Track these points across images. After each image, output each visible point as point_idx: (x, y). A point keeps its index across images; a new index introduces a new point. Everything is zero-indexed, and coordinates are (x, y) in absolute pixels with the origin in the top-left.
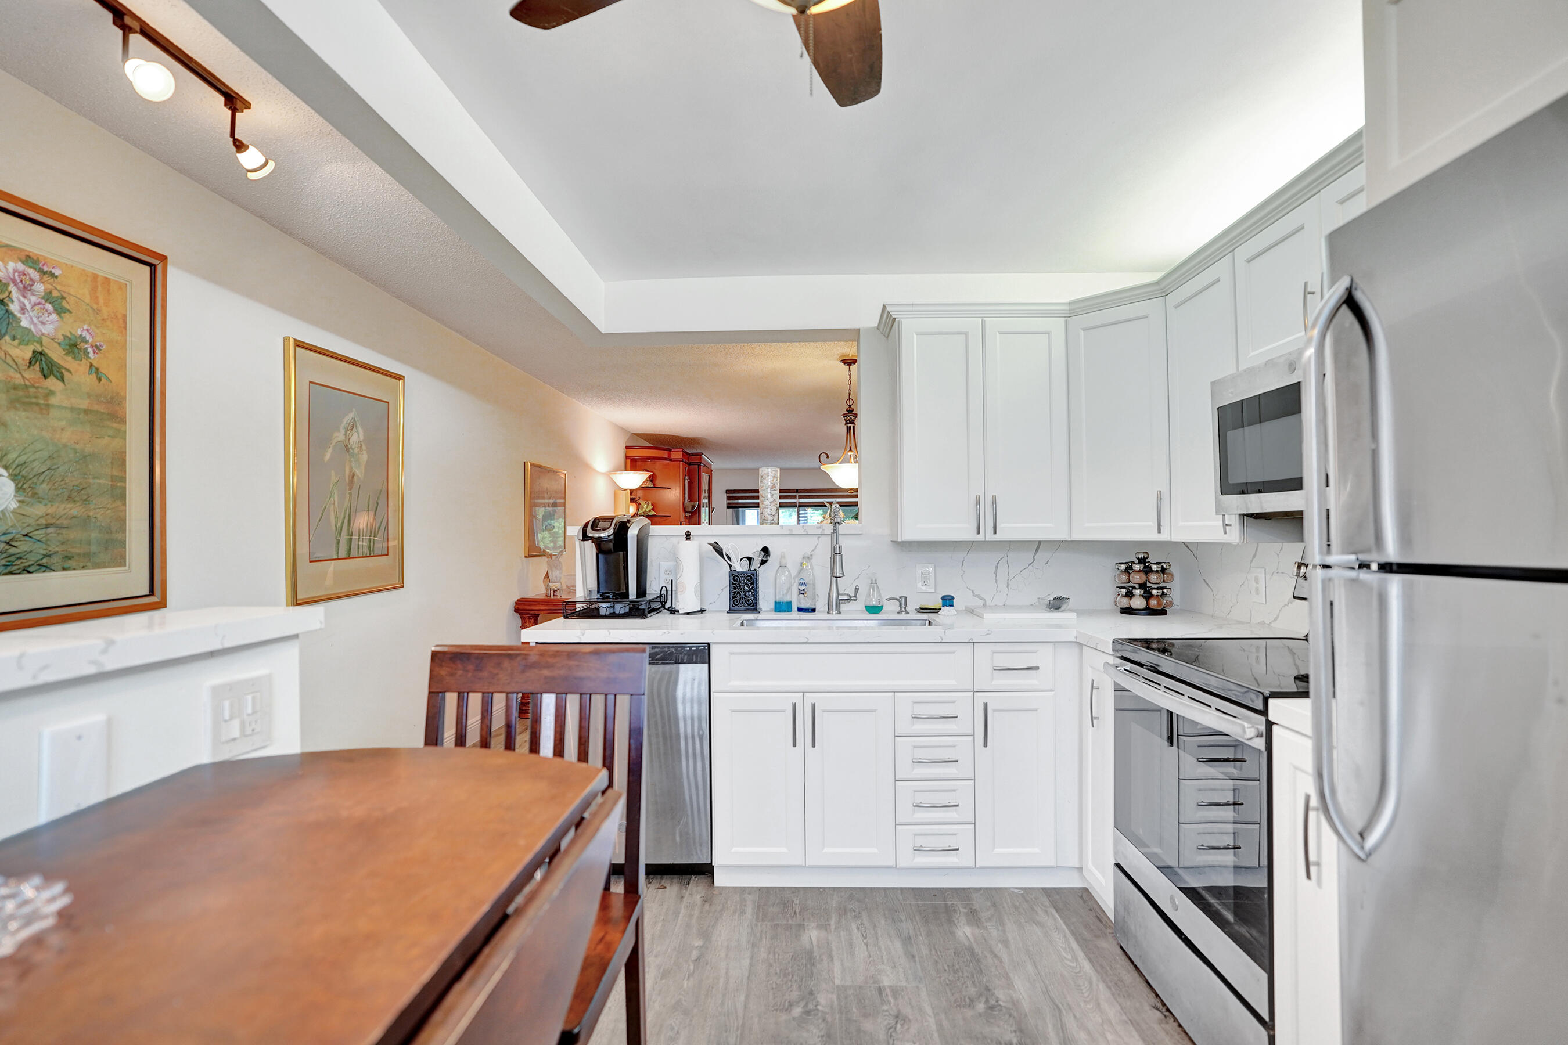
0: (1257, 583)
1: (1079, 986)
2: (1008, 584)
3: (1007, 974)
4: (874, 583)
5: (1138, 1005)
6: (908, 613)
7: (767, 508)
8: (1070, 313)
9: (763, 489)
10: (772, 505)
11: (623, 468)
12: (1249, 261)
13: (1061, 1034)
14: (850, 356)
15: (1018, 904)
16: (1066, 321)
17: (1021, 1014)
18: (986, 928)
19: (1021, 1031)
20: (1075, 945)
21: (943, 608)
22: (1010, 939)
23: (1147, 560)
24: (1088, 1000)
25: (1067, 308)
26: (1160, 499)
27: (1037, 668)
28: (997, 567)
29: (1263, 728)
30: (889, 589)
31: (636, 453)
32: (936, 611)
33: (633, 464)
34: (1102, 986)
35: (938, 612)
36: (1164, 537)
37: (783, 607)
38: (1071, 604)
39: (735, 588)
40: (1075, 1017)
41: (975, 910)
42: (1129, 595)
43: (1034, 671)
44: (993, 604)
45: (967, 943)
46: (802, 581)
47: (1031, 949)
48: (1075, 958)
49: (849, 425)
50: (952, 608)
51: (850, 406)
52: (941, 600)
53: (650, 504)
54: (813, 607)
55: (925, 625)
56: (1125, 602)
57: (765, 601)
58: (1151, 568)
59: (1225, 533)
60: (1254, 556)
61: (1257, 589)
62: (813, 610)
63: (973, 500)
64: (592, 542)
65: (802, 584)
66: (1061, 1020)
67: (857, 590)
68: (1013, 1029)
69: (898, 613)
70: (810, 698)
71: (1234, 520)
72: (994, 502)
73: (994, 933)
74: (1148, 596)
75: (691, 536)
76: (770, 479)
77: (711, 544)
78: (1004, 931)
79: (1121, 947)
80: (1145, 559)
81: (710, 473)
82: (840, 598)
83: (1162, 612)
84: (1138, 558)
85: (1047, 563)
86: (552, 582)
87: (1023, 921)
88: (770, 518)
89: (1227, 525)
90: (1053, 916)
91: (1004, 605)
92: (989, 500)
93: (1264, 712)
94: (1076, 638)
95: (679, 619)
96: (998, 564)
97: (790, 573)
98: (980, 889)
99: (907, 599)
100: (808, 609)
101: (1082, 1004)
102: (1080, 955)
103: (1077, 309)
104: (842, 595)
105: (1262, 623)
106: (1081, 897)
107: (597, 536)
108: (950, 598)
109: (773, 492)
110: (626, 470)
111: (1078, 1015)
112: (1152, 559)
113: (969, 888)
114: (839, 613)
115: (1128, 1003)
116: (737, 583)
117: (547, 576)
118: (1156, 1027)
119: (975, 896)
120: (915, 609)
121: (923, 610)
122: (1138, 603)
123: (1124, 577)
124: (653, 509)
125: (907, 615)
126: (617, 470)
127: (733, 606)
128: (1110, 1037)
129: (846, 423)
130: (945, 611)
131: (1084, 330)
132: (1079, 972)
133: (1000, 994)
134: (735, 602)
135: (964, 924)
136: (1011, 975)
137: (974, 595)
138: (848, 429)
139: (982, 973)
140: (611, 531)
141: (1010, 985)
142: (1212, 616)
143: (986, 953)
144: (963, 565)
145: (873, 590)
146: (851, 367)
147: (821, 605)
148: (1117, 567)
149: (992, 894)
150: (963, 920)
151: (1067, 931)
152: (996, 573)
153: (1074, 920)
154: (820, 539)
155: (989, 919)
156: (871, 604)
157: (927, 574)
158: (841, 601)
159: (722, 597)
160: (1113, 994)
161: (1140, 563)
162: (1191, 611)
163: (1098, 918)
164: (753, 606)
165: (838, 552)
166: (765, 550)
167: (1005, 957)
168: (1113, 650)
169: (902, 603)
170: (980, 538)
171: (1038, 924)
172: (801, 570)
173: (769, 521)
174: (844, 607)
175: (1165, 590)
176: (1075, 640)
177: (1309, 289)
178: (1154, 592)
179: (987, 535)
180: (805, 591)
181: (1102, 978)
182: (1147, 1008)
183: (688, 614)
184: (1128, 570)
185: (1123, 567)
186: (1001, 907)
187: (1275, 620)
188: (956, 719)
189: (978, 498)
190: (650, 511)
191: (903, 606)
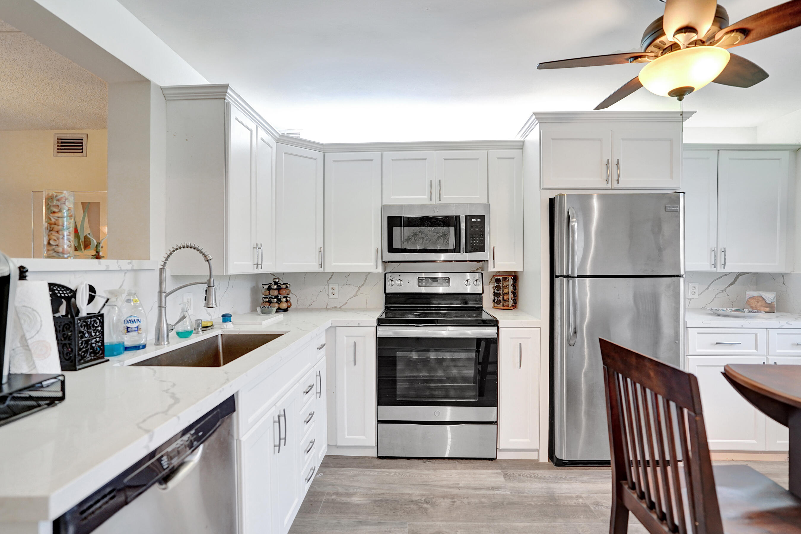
8: (278, 141)
15: (333, 477)
16: (276, 144)
23: (279, 283)
25: (278, 137)
26: (320, 251)
29: (496, 330)
36: (321, 270)
58: (281, 287)
59: (377, 268)
60: (330, 278)
61: (333, 293)
63: (253, 245)
70: (280, 407)
71: (379, 263)
82: (169, 329)
84: (274, 282)
89: (377, 265)
93: (497, 325)
103: (283, 140)
108: (229, 315)
112: (281, 282)
118: (437, 465)
123: (267, 292)
131: (285, 153)
142: (297, 308)
153: (355, 465)
175: (288, 298)
177: (433, 183)
178: (283, 300)
182: (425, 464)
184: (269, 289)
185: (267, 286)
187: (345, 305)
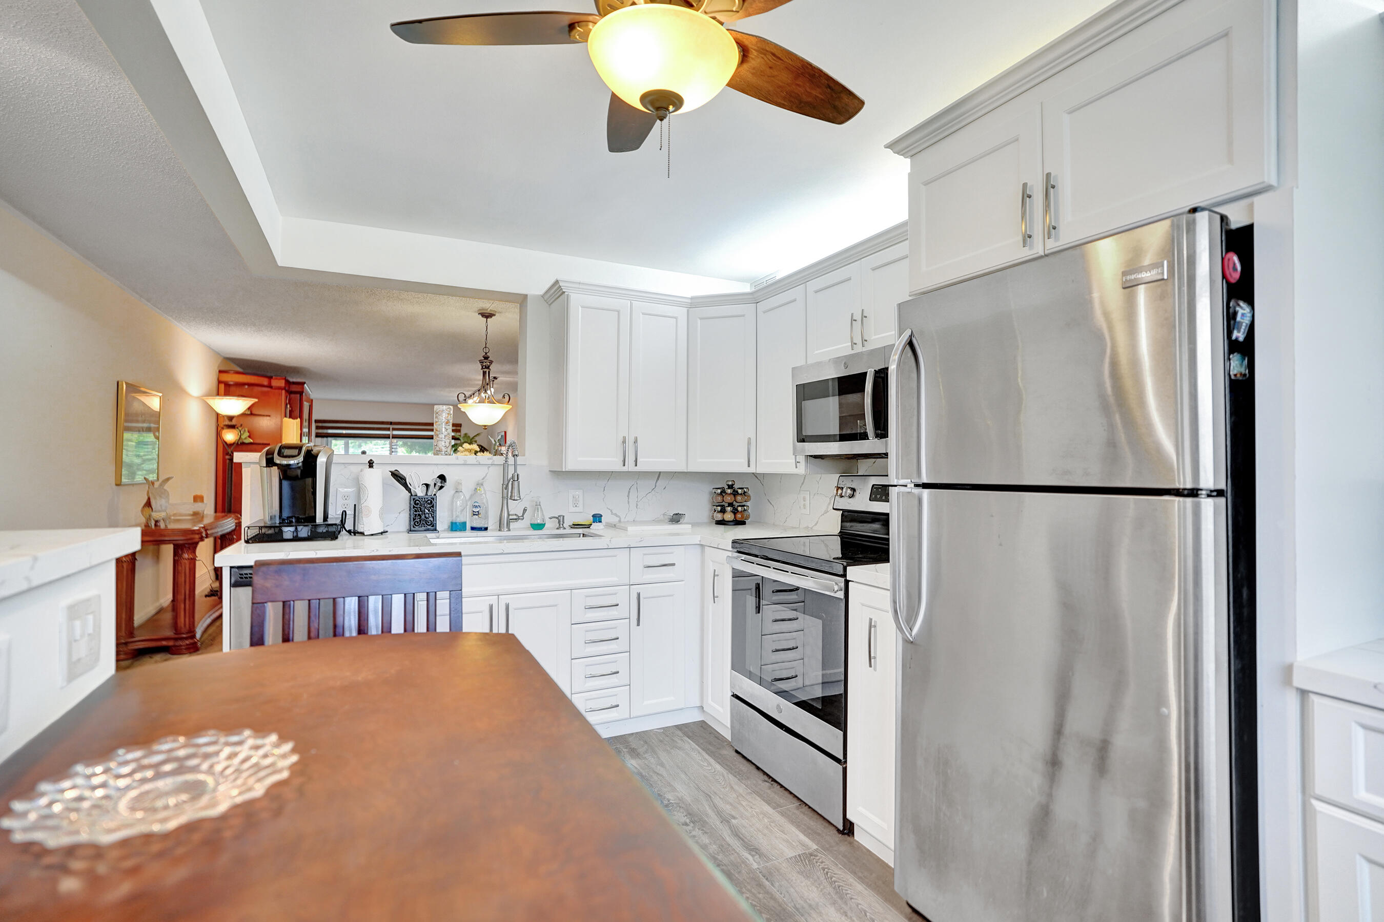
0: (804, 501)
1: (718, 780)
2: (637, 505)
3: (670, 783)
4: (537, 506)
5: (754, 782)
6: (565, 529)
7: (442, 441)
8: (691, 305)
9: (437, 424)
10: (447, 438)
11: (215, 392)
12: (816, 292)
13: (715, 810)
14: (489, 310)
15: (662, 739)
16: (688, 311)
17: (687, 805)
18: (645, 758)
19: (690, 814)
20: (707, 757)
21: (593, 524)
22: (664, 761)
24: (725, 786)
25: (690, 301)
26: (749, 443)
27: (673, 565)
28: (629, 492)
29: (842, 585)
30: (549, 511)
31: (231, 378)
32: (589, 526)
33: (226, 388)
34: (731, 776)
35: (589, 527)
36: (752, 470)
37: (457, 527)
38: (686, 519)
39: (416, 511)
40: (720, 797)
41: (633, 748)
42: (723, 511)
43: (671, 567)
44: (626, 520)
45: (635, 770)
46: (476, 504)
47: (680, 765)
48: (710, 764)
49: (485, 370)
50: (600, 523)
51: (486, 353)
52: (592, 518)
53: (247, 431)
54: (486, 526)
55: (580, 537)
56: (719, 517)
57: (442, 522)
58: (737, 492)
59: (796, 467)
60: (803, 484)
61: (804, 505)
62: (486, 529)
63: (621, 440)
64: (278, 469)
65: (476, 507)
66: (712, 802)
67: (525, 510)
68: (685, 814)
69: (558, 529)
70: (504, 600)
71: (801, 459)
72: (636, 442)
73: (652, 760)
74: (735, 512)
75: (374, 464)
76: (444, 415)
77: (390, 472)
78: (658, 758)
79: (737, 752)
80: (733, 485)
81: (311, 402)
82: (511, 517)
83: (743, 523)
84: (728, 485)
85: (664, 489)
86: (155, 511)
87: (669, 749)
88: (444, 449)
89: (798, 462)
90: (688, 742)
91: (634, 521)
92: (632, 440)
93: (844, 575)
94: (700, 541)
95: (364, 540)
96: (630, 489)
97: (464, 496)
98: (632, 734)
99: (565, 517)
100: (482, 528)
101: (722, 790)
102: (712, 761)
103: (695, 303)
104: (512, 515)
105: (807, 527)
106: (702, 726)
107: (285, 462)
108: (599, 516)
109: (447, 427)
110: (218, 394)
111: (722, 797)
112: (737, 485)
113: (624, 735)
114: (509, 530)
115: (749, 782)
116: (419, 506)
117: (148, 504)
118: (769, 791)
119: (630, 739)
120: (569, 526)
121: (575, 526)
122: (729, 516)
123: (720, 499)
124: (249, 437)
125: (565, 530)
126: (209, 395)
127: (414, 527)
128: (744, 803)
129: (482, 368)
130: (595, 526)
131: (701, 319)
132: (715, 772)
133: (669, 796)
134: (416, 523)
135: (629, 759)
136: (672, 783)
137: (612, 513)
138: (484, 373)
139: (653, 787)
140: (301, 459)
141: (674, 790)
142: (774, 524)
143: (651, 774)
144: (604, 490)
145: (538, 511)
146: (488, 319)
147: (492, 523)
148: (714, 491)
149: (642, 736)
150: (628, 757)
151: (699, 749)
152: (628, 496)
153: (702, 741)
154: (490, 469)
155: (646, 752)
156: (536, 522)
157: (577, 497)
158: (511, 520)
159: (402, 518)
160: (739, 780)
161: (729, 488)
162: (760, 523)
163: (716, 737)
164: (433, 526)
165: (516, 479)
166: (442, 478)
167: (665, 774)
168: (732, 547)
169: (560, 520)
170: (625, 469)
171: (679, 748)
172: (475, 493)
173: (443, 453)
174: (513, 525)
175: (745, 508)
176: (699, 543)
177: (854, 318)
178: (740, 509)
179: (630, 467)
180: (480, 512)
181: (729, 772)
182: (760, 782)
183: (372, 535)
184: (723, 491)
185: (719, 491)
186: (651, 743)
187: (816, 524)
188: (617, 607)
189: (624, 438)
190: (246, 438)
191: (562, 523)
